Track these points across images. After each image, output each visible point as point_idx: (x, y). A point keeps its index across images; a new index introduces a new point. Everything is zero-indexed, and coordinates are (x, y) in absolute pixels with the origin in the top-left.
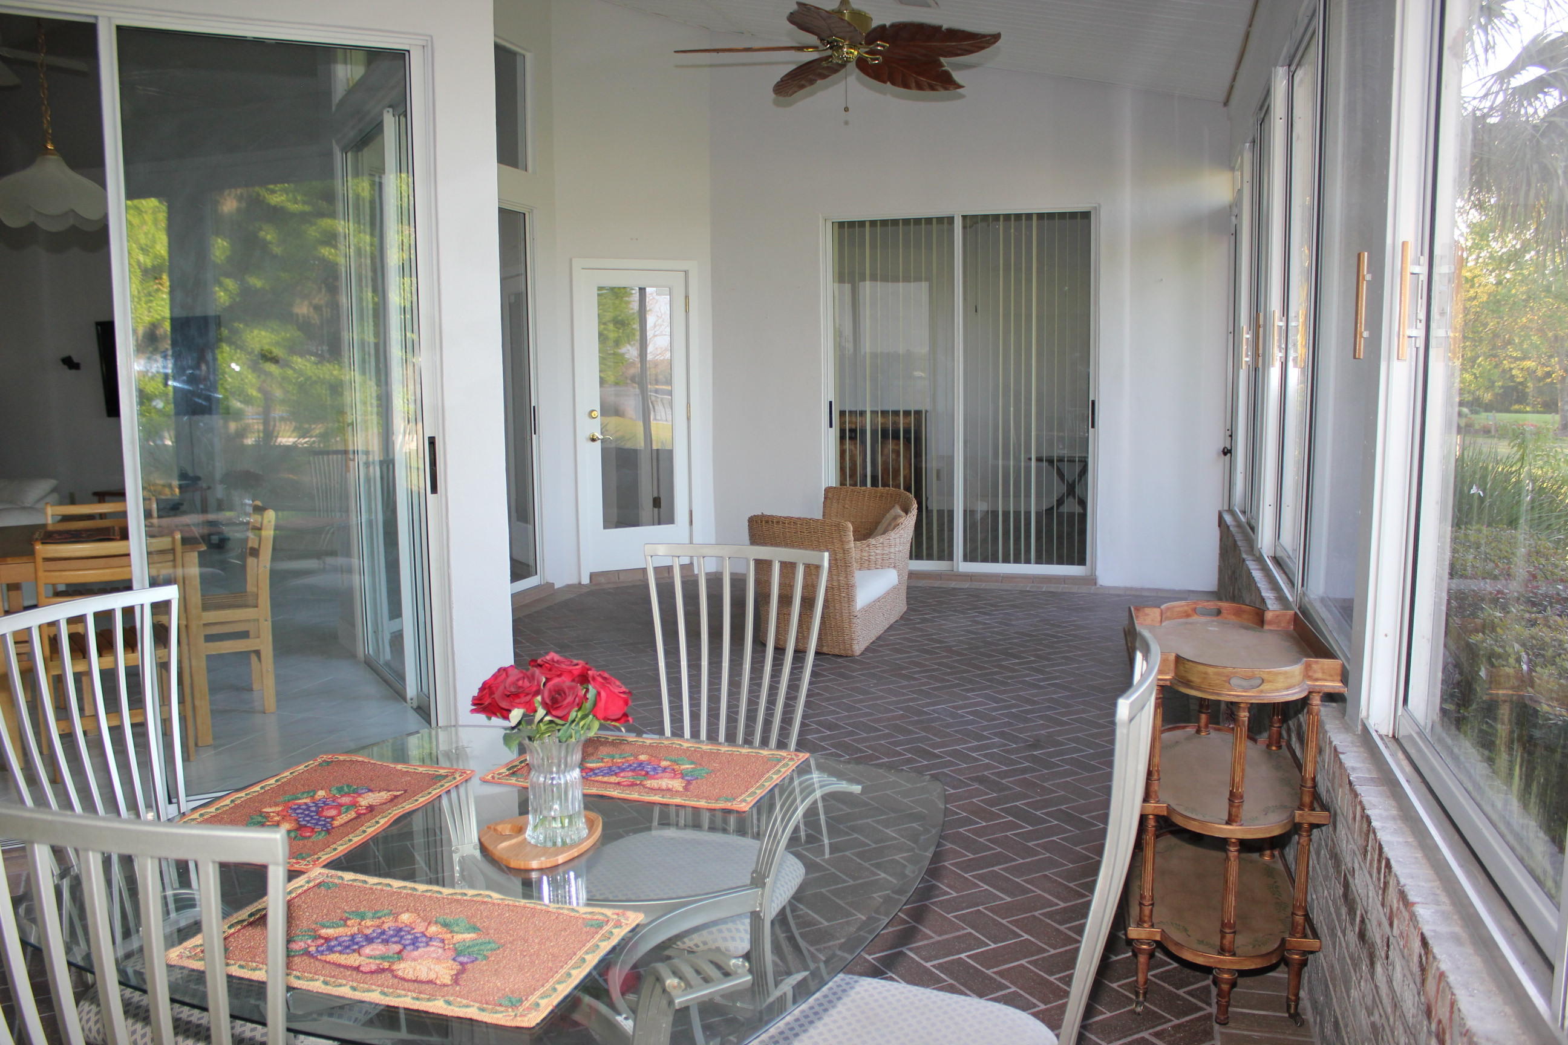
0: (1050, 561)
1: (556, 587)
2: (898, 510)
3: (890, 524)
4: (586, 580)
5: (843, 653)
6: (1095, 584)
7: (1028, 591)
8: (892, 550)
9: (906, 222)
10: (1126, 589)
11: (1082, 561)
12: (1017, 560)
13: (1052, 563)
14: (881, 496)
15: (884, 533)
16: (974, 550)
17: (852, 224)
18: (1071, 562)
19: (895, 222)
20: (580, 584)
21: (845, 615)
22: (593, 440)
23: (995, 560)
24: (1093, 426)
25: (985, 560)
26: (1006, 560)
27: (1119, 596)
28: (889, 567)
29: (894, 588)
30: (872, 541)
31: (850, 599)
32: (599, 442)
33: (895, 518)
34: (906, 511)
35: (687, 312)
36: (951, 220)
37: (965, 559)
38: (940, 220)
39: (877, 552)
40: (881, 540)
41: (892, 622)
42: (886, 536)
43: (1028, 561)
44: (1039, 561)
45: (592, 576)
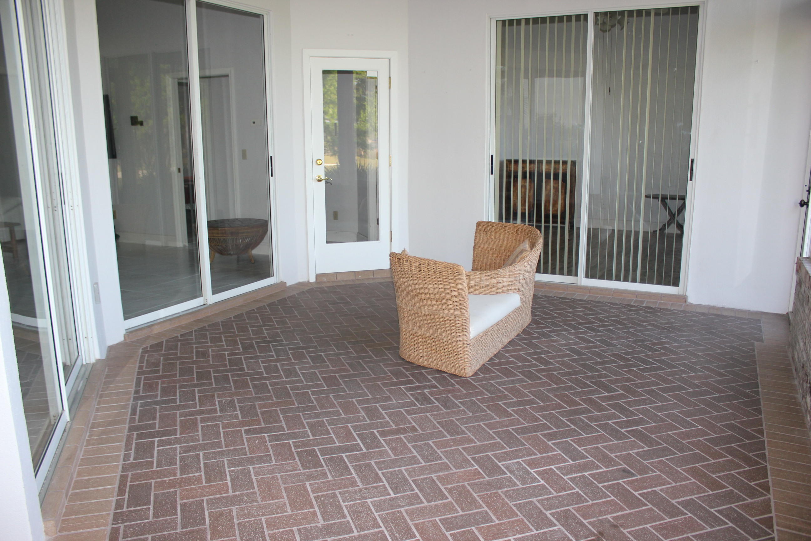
0: (651, 282)
1: (288, 285)
2: (526, 245)
3: (517, 257)
4: (313, 279)
5: (457, 373)
6: (686, 302)
7: (632, 306)
8: (517, 279)
9: (552, 19)
10: (710, 307)
11: (676, 283)
12: (626, 280)
13: (653, 283)
14: (518, 231)
15: (511, 265)
16: (594, 267)
17: (511, 22)
18: (667, 284)
19: (544, 20)
20: (309, 282)
21: (460, 343)
22: (319, 181)
23: (610, 278)
24: (691, 179)
25: (602, 277)
26: (618, 279)
27: (703, 314)
28: (514, 292)
29: (517, 309)
30: (501, 271)
31: (465, 329)
32: (323, 182)
33: (522, 252)
34: (532, 246)
35: (390, 87)
36: (586, 16)
37: (587, 276)
38: (578, 17)
39: (504, 280)
40: (508, 271)
41: (513, 337)
42: (512, 268)
43: (634, 281)
44: (643, 281)
45: (318, 276)
